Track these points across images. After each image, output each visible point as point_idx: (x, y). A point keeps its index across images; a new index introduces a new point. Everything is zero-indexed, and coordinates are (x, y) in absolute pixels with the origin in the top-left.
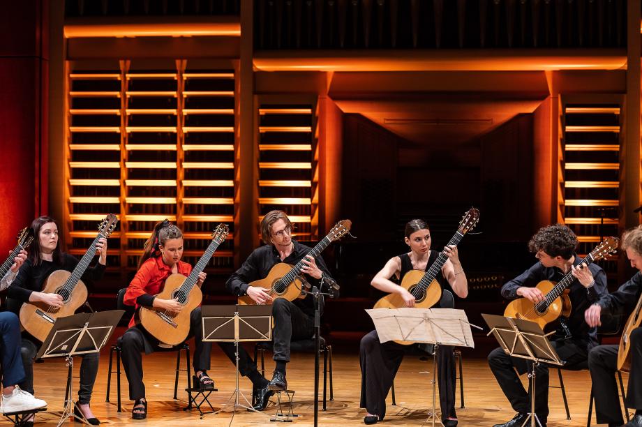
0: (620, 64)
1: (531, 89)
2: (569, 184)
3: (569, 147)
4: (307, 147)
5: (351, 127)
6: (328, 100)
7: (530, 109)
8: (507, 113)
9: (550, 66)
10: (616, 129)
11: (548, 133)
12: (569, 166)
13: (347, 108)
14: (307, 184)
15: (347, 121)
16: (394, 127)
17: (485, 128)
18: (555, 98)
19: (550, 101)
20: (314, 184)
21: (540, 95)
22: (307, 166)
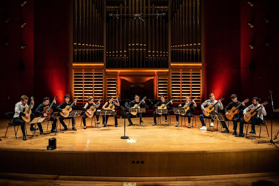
0: (167, 70)
1: (153, 75)
2: (159, 90)
3: (159, 84)
4: (115, 84)
5: (122, 81)
6: (119, 76)
7: (153, 78)
8: (149, 78)
9: (156, 71)
10: (167, 81)
11: (156, 82)
12: (159, 87)
13: (122, 78)
14: (115, 91)
15: (122, 80)
16: (130, 81)
17: (145, 81)
18: (157, 76)
19: (156, 76)
20: (116, 91)
21: (154, 76)
22: (115, 87)
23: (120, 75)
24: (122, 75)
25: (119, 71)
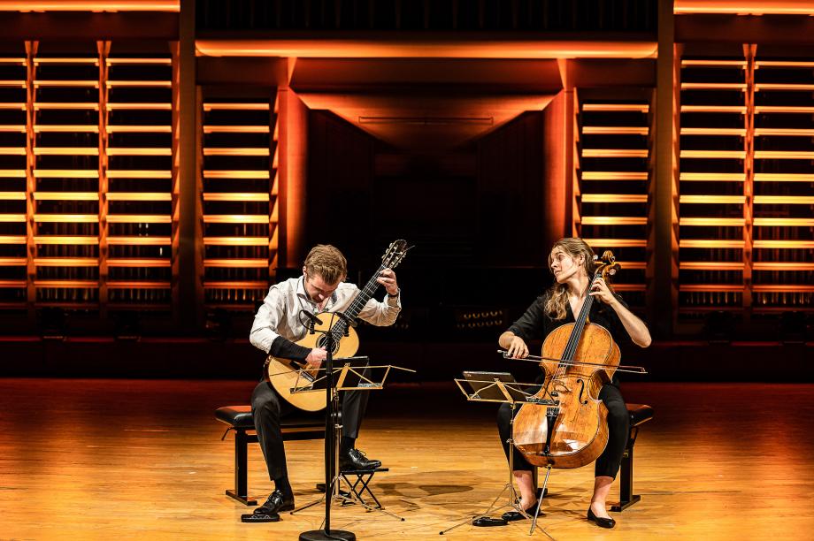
0: (649, 51)
1: (539, 81)
2: (587, 198)
3: (587, 153)
4: (265, 152)
5: (317, 124)
6: (290, 93)
7: (539, 105)
8: (510, 110)
9: (563, 54)
10: (644, 131)
11: (560, 135)
12: (587, 176)
13: (314, 103)
14: (264, 197)
16: (372, 127)
17: (484, 129)
18: (570, 92)
19: (563, 95)
20: (273, 198)
21: (551, 88)
22: (264, 175)
23: (302, 86)
24: (313, 79)
25: (292, 52)
